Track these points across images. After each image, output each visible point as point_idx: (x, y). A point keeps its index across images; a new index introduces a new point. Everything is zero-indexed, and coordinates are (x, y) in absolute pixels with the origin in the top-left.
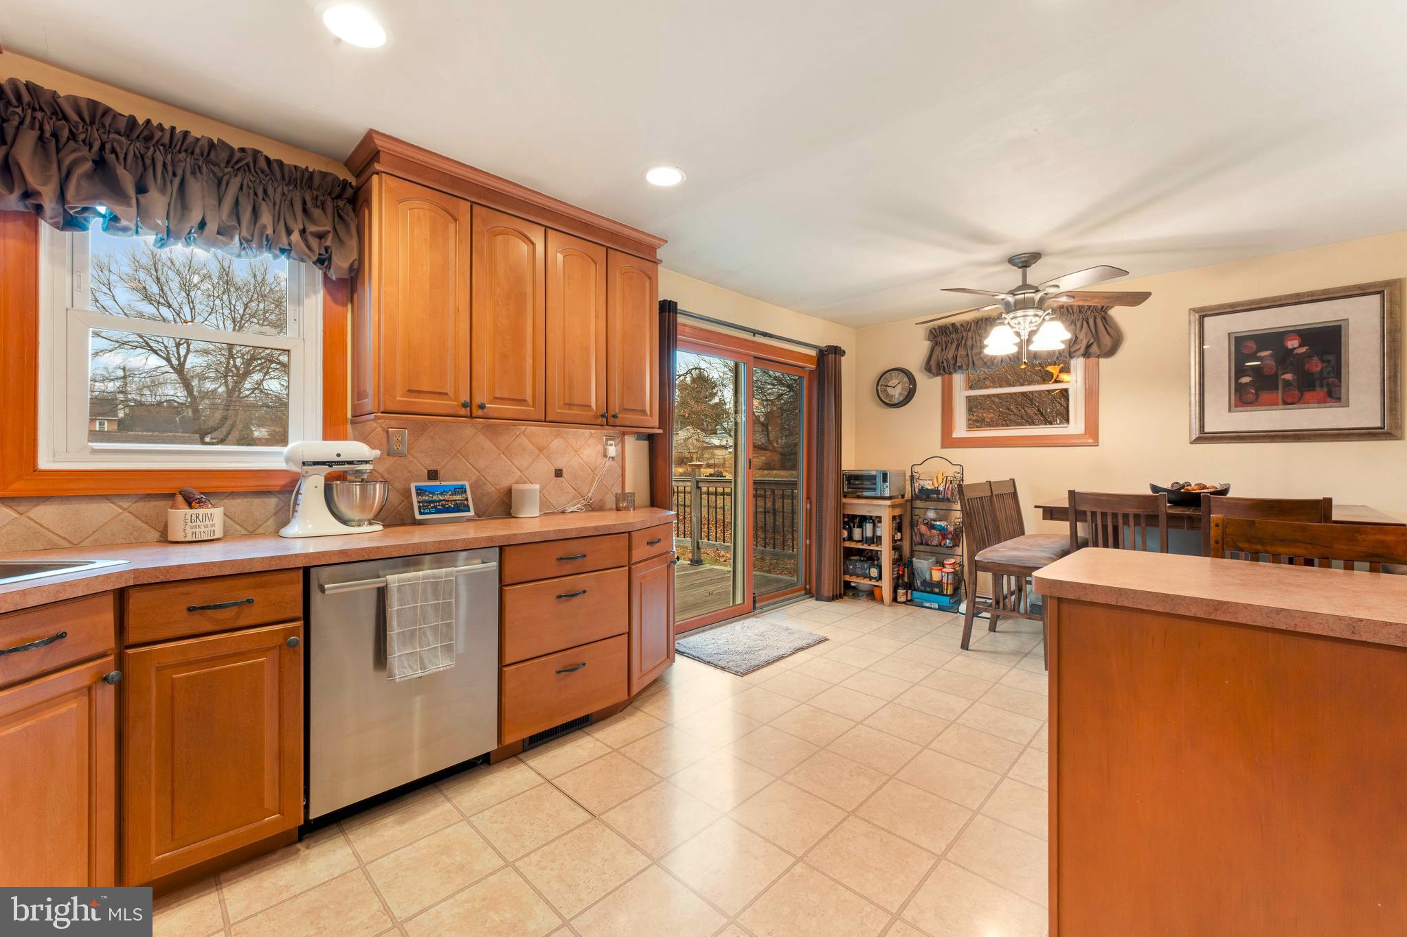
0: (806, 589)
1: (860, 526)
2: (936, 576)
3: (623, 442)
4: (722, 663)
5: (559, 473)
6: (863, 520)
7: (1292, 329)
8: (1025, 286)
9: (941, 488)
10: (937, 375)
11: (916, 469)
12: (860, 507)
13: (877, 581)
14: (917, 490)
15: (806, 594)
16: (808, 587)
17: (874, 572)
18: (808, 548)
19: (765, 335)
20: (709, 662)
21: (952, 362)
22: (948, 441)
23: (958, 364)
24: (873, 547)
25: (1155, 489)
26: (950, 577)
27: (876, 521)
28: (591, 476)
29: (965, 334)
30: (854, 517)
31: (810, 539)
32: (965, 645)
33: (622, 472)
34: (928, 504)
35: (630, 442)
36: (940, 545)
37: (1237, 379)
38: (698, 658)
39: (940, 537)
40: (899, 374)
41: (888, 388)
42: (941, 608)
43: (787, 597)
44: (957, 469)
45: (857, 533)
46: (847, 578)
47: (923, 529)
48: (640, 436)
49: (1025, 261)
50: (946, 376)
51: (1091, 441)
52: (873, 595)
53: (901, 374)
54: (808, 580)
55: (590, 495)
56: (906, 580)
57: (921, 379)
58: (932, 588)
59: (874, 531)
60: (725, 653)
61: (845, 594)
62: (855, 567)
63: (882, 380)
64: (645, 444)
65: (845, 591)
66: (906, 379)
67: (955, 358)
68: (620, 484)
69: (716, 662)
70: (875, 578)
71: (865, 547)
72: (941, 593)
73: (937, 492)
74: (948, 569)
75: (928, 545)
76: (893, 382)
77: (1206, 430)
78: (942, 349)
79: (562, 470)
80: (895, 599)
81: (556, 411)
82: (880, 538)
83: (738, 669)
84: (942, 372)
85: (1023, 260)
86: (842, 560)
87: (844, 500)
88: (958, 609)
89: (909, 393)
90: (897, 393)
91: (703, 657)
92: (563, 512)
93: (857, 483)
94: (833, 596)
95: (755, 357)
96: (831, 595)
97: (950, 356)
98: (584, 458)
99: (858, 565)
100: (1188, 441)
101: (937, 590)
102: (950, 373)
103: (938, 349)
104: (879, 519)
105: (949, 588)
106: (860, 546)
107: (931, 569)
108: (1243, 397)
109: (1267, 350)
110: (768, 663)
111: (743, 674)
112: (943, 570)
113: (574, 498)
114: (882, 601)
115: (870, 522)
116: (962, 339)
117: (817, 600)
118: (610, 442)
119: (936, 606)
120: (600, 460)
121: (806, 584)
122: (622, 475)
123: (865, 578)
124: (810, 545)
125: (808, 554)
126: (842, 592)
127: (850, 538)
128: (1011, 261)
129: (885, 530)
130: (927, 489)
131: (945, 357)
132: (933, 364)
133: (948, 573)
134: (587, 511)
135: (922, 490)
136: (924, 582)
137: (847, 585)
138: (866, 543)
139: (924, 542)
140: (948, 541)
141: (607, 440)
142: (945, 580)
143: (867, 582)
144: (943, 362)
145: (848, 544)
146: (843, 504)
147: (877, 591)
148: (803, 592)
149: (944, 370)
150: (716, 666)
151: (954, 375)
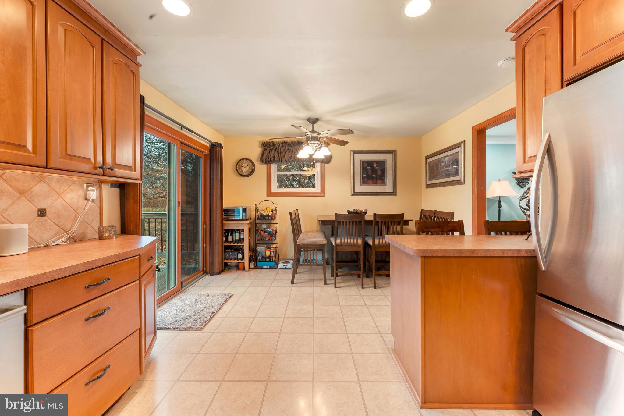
0: (203, 270)
1: (232, 234)
2: (268, 253)
3: (100, 189)
4: (183, 326)
5: (42, 213)
6: (232, 231)
7: (375, 161)
8: (313, 131)
9: (270, 214)
10: (265, 164)
11: (257, 206)
12: (231, 225)
13: (242, 260)
14: (259, 215)
15: (204, 273)
16: (205, 269)
17: (240, 256)
18: (205, 248)
19: (189, 130)
20: (175, 329)
21: (273, 159)
22: (270, 193)
23: (276, 160)
24: (240, 244)
25: (349, 212)
26: (274, 253)
27: (240, 231)
28: (74, 214)
29: (277, 147)
30: (228, 230)
31: (206, 244)
32: (292, 282)
33: (100, 210)
34: (263, 221)
35: (106, 188)
36: (270, 240)
37: (362, 175)
38: (165, 328)
39: (270, 236)
40: (247, 161)
41: (242, 167)
42: (271, 268)
43: (195, 277)
44: (276, 205)
45: (230, 238)
46: (226, 261)
47: (262, 233)
48: (114, 185)
49: (313, 121)
50: (269, 164)
51: (323, 194)
52: (238, 267)
53: (249, 161)
54: (204, 266)
55: (73, 230)
56: (254, 258)
57: (258, 165)
58: (266, 259)
59: (240, 236)
60: (182, 319)
61: (224, 270)
62: (229, 255)
63: (238, 164)
64: (117, 190)
65: (225, 268)
66: (251, 164)
67: (274, 157)
68: (99, 220)
69: (180, 327)
70: (240, 259)
71: (236, 244)
72: (270, 261)
73: (269, 216)
74: (273, 250)
75: (264, 240)
76: (244, 165)
77: (355, 192)
78: (268, 153)
79: (45, 210)
80: (250, 268)
81: (56, 160)
82: (243, 239)
83: (198, 327)
84: (268, 162)
85: (313, 120)
86: (223, 252)
87: (225, 222)
88: (278, 267)
89: (253, 170)
90: (246, 170)
91: (169, 327)
92: (48, 246)
93: (228, 213)
94: (220, 271)
95: (182, 143)
96: (219, 271)
97: (272, 156)
98: (67, 200)
99: (231, 254)
100: (350, 195)
101: (268, 260)
102: (271, 163)
103: (266, 152)
104: (243, 230)
105: (273, 258)
106: (232, 244)
107: (265, 251)
108: (364, 181)
109: (369, 166)
110: (212, 317)
111: (201, 329)
112: (271, 250)
113: (57, 234)
114: (244, 269)
115: (238, 232)
116: (276, 149)
117: (211, 275)
118: (90, 188)
119: (268, 267)
120: (82, 202)
121: (203, 268)
122: (100, 212)
123: (235, 260)
124: (206, 247)
125: (204, 252)
126: (223, 269)
127: (226, 241)
128: (309, 120)
129: (246, 236)
130: (264, 215)
131: (270, 156)
132: (264, 158)
133: (273, 252)
134: (71, 243)
135: (262, 215)
136: (262, 257)
137: (226, 265)
138: (236, 242)
139: (262, 239)
140: (273, 237)
141: (88, 187)
142: (272, 255)
143: (237, 261)
144: (269, 158)
145: (226, 244)
146: (224, 224)
147: (241, 266)
148: (202, 273)
149: (269, 162)
150: (180, 329)
151: (272, 164)
